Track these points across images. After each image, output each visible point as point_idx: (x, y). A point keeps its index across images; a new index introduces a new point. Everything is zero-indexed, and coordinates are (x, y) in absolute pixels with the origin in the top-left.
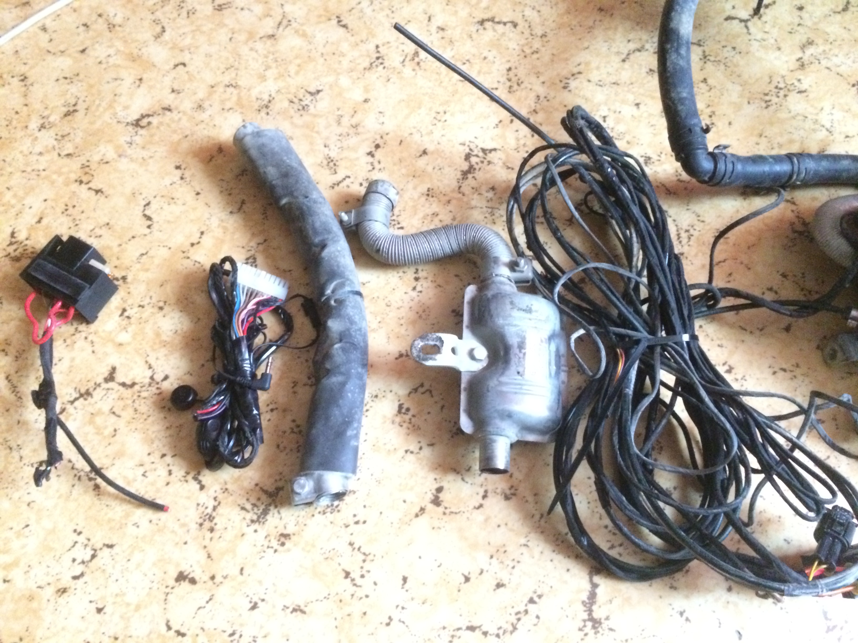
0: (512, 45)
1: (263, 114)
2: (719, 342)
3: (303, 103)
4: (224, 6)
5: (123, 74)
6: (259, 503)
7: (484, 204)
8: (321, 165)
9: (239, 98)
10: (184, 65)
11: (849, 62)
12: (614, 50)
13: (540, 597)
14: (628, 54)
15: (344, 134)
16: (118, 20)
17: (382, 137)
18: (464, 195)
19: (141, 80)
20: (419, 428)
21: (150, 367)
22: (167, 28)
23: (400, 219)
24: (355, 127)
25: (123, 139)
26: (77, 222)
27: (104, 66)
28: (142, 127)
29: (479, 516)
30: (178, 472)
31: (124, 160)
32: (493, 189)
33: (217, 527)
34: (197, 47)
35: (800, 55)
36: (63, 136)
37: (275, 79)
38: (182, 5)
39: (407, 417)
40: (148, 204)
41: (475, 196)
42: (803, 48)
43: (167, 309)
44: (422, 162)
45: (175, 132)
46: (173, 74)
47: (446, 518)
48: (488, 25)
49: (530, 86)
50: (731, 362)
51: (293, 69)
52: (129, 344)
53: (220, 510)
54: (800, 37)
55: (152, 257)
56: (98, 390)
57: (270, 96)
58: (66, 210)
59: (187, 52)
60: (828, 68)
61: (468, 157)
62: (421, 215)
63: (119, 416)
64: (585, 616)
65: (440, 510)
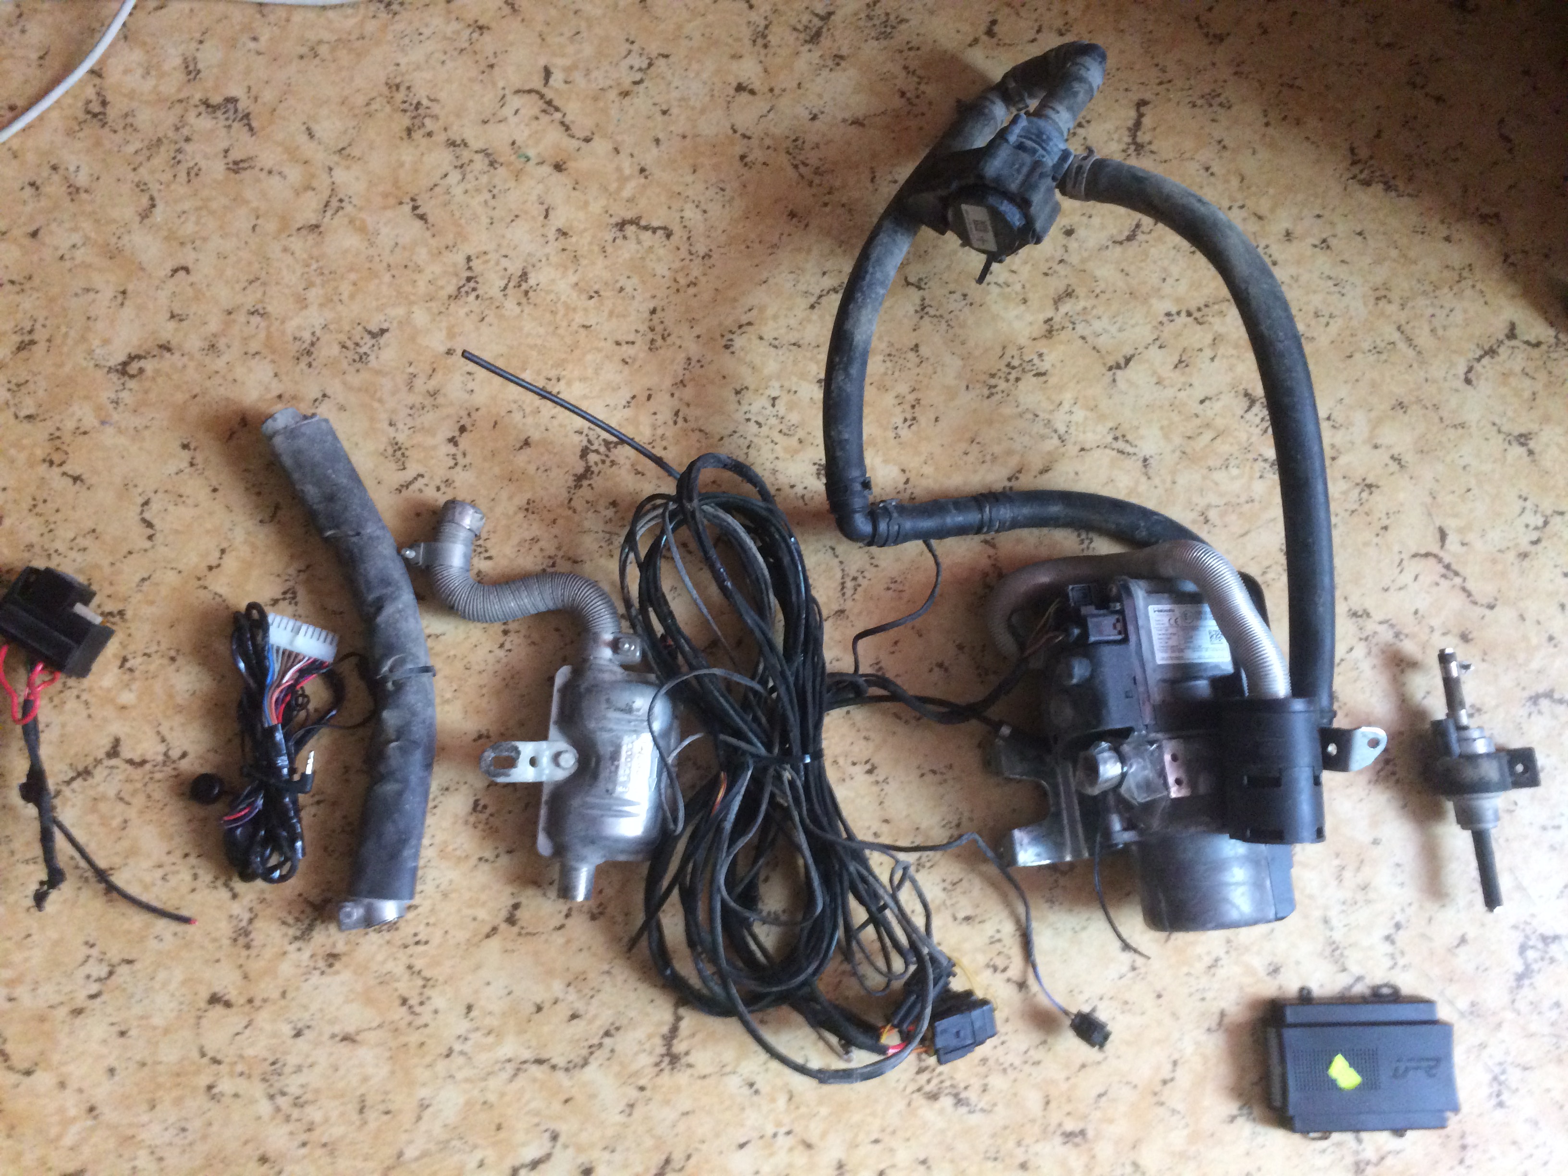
0: (661, 269)
1: (303, 365)
2: (864, 734)
3: (362, 350)
4: (242, 165)
5: (98, 280)
6: (302, 917)
7: (600, 526)
8: (383, 454)
9: (269, 336)
10: (187, 270)
11: (1114, 329)
12: (802, 287)
13: (618, 1029)
14: (820, 297)
15: (418, 405)
16: (82, 179)
17: (469, 415)
18: (575, 511)
19: (124, 292)
20: (497, 831)
21: (163, 740)
22: (158, 202)
23: (488, 544)
24: (433, 394)
25: (105, 395)
26: (52, 526)
27: (68, 264)
28: (132, 376)
29: (559, 939)
30: (206, 877)
31: (110, 430)
32: (614, 504)
33: (254, 943)
34: (205, 239)
35: (1049, 314)
36: (18, 385)
37: (321, 305)
38: (180, 157)
39: (483, 817)
40: (146, 503)
41: (590, 514)
42: (1057, 301)
43: (180, 661)
44: (522, 459)
45: (178, 387)
46: (171, 285)
47: (521, 940)
48: (630, 230)
49: (678, 343)
50: (875, 760)
51: (346, 289)
52: (134, 707)
53: (259, 924)
54: (1056, 285)
55: (157, 584)
56: (100, 768)
57: (313, 334)
58: (35, 506)
59: (189, 246)
60: (1083, 338)
61: (584, 453)
62: (515, 540)
63: (128, 803)
64: (663, 1050)
65: (515, 929)
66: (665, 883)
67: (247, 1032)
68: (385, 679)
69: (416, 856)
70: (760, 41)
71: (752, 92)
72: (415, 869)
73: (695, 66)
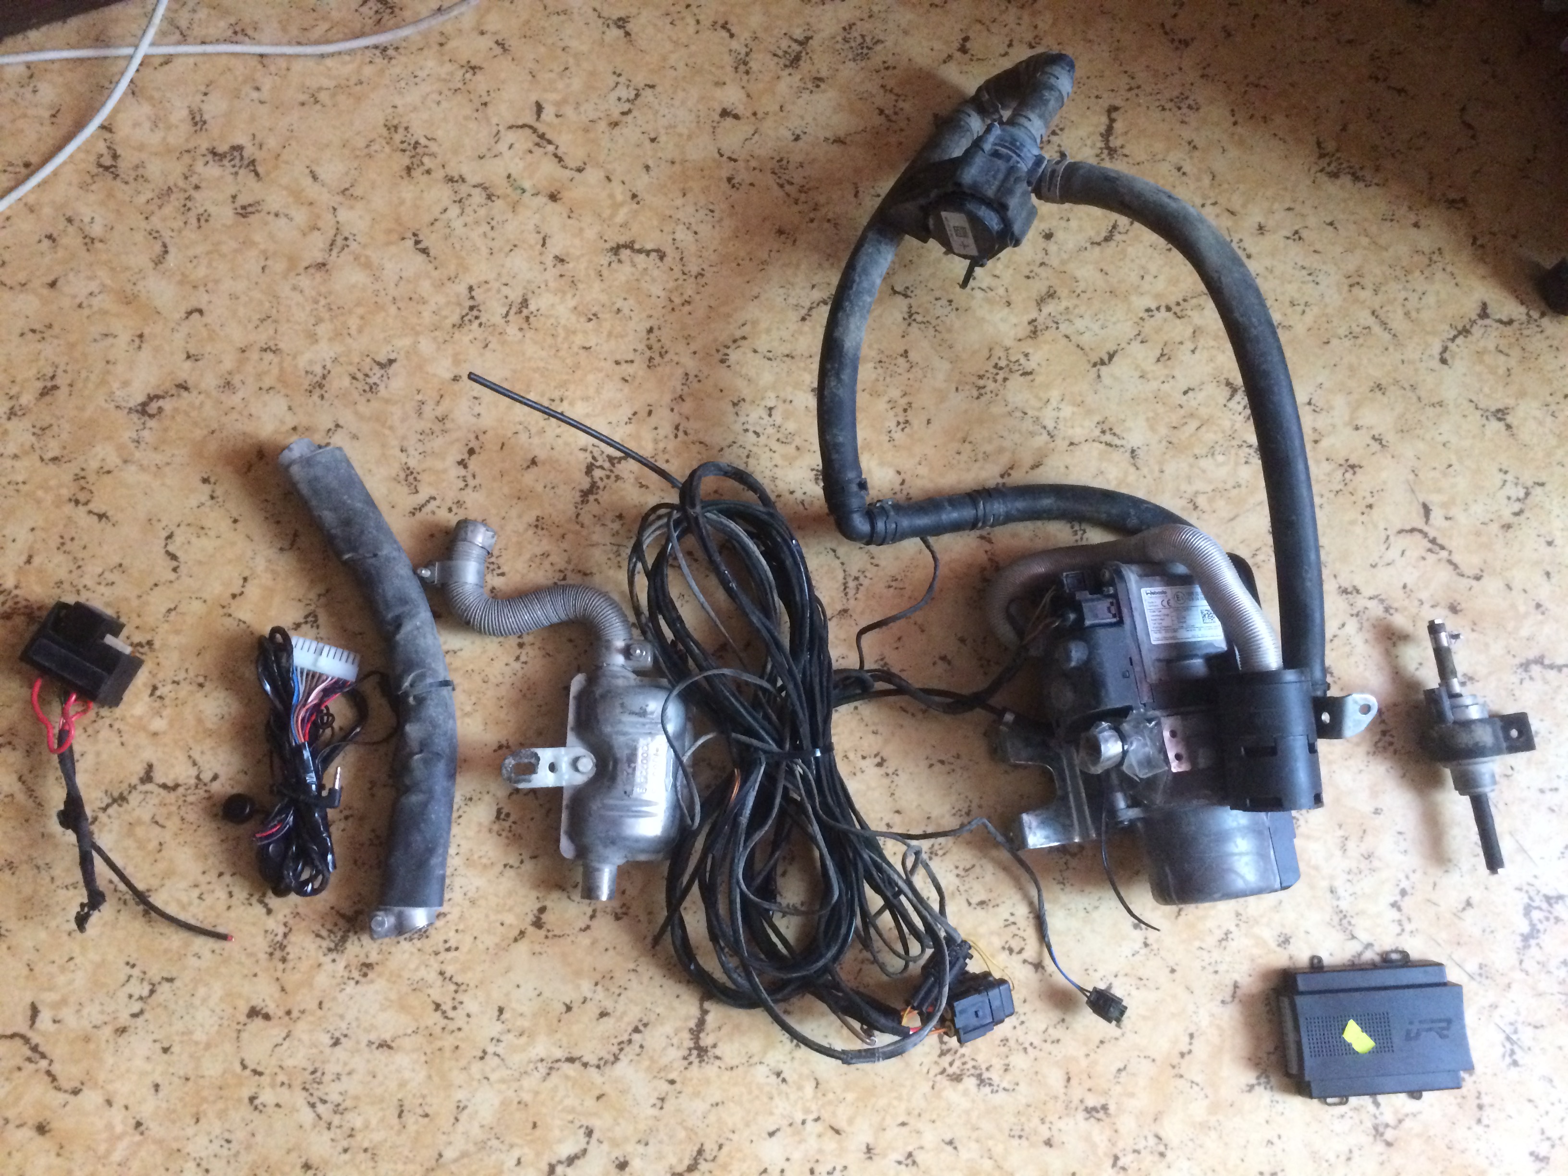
0: (656, 290)
1: (315, 397)
2: (874, 728)
3: (371, 381)
4: (250, 209)
5: (116, 326)
6: (336, 929)
7: (608, 539)
8: (396, 479)
9: (282, 370)
10: (200, 312)
11: (1096, 327)
12: (792, 301)
13: (646, 1025)
14: (811, 309)
15: (428, 431)
16: (97, 230)
17: (477, 437)
18: (582, 526)
19: (141, 336)
20: (520, 837)
21: (195, 764)
22: (171, 249)
23: (501, 561)
24: (441, 420)
25: (127, 435)
26: (80, 563)
27: (86, 312)
28: (151, 416)
29: (585, 940)
30: (241, 894)
31: (133, 468)
32: (620, 517)
33: (290, 957)
34: (217, 282)
35: (1034, 314)
36: (43, 429)
37: (330, 340)
38: (189, 204)
39: (507, 824)
40: (170, 537)
41: (598, 528)
42: (1040, 302)
43: (209, 686)
44: (529, 478)
45: (196, 424)
46: (186, 327)
47: (548, 942)
48: (625, 254)
49: (676, 359)
50: (884, 754)
51: (353, 323)
52: (165, 733)
53: (292, 938)
54: (1039, 287)
55: (183, 614)
56: (134, 793)
57: (324, 367)
58: (63, 544)
59: (202, 289)
60: (1067, 337)
61: (589, 469)
62: (527, 556)
63: (163, 827)
64: (691, 1044)
65: (543, 932)
66: (685, 879)
67: (286, 1044)
68: (406, 694)
69: (443, 865)
70: (742, 68)
71: (736, 117)
72: (443, 878)
73: (681, 95)
